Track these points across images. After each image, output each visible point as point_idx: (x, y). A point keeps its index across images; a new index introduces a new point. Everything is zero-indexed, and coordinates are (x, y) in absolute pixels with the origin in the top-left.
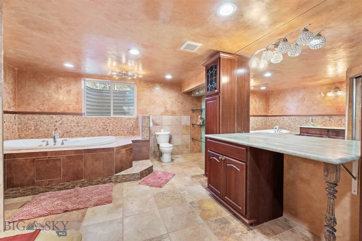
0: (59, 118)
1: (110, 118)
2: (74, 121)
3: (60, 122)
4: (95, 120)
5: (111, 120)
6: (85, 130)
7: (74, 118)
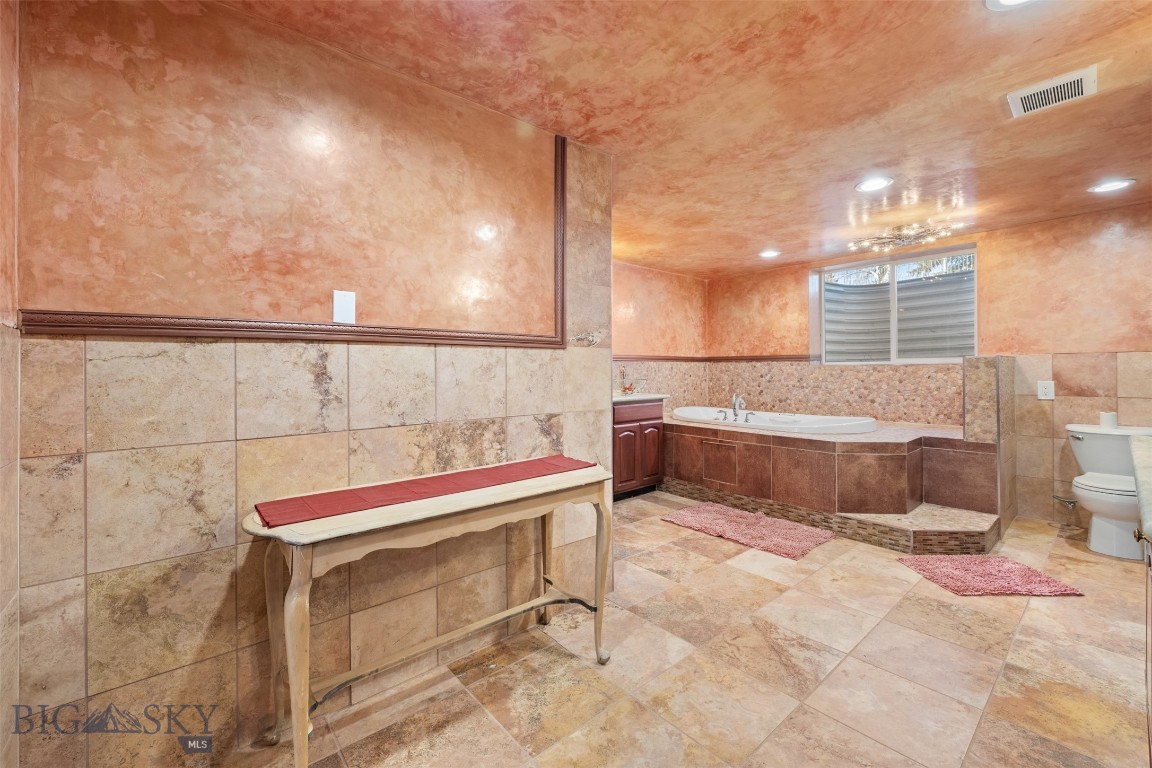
0: (767, 368)
1: (879, 368)
2: (792, 374)
3: (768, 378)
4: (839, 372)
5: (883, 371)
6: (816, 398)
7: (794, 367)
